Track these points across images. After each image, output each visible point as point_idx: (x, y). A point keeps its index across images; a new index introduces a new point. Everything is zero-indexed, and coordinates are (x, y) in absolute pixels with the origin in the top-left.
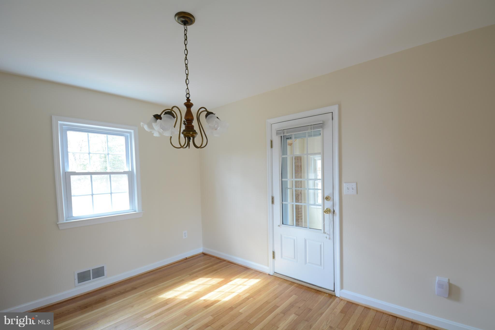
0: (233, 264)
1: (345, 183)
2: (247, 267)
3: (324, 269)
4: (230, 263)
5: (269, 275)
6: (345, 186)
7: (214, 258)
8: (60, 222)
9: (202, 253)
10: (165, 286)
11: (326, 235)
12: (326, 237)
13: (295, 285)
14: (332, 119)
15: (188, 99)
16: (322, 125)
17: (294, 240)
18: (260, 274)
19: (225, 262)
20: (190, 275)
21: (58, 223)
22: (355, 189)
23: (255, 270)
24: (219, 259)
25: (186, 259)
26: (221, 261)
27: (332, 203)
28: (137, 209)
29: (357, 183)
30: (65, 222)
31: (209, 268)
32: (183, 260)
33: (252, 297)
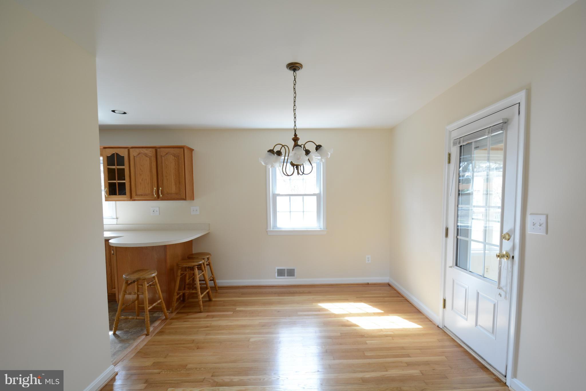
0: (408, 303)
1: (531, 214)
2: (420, 310)
3: (496, 340)
4: (407, 301)
5: (438, 326)
6: (529, 219)
7: (395, 291)
8: (269, 230)
9: (387, 283)
10: (330, 299)
11: (500, 291)
12: (500, 295)
13: (462, 349)
14: (519, 113)
15: (296, 135)
16: (505, 124)
17: (466, 290)
18: (429, 323)
19: (403, 298)
20: (357, 298)
21: (267, 230)
22: (544, 225)
23: (426, 317)
24: (399, 293)
25: (368, 284)
26: (398, 296)
27: (512, 244)
28: (322, 227)
29: (547, 216)
30: (272, 230)
31: (379, 298)
32: (364, 284)
33: (392, 337)
